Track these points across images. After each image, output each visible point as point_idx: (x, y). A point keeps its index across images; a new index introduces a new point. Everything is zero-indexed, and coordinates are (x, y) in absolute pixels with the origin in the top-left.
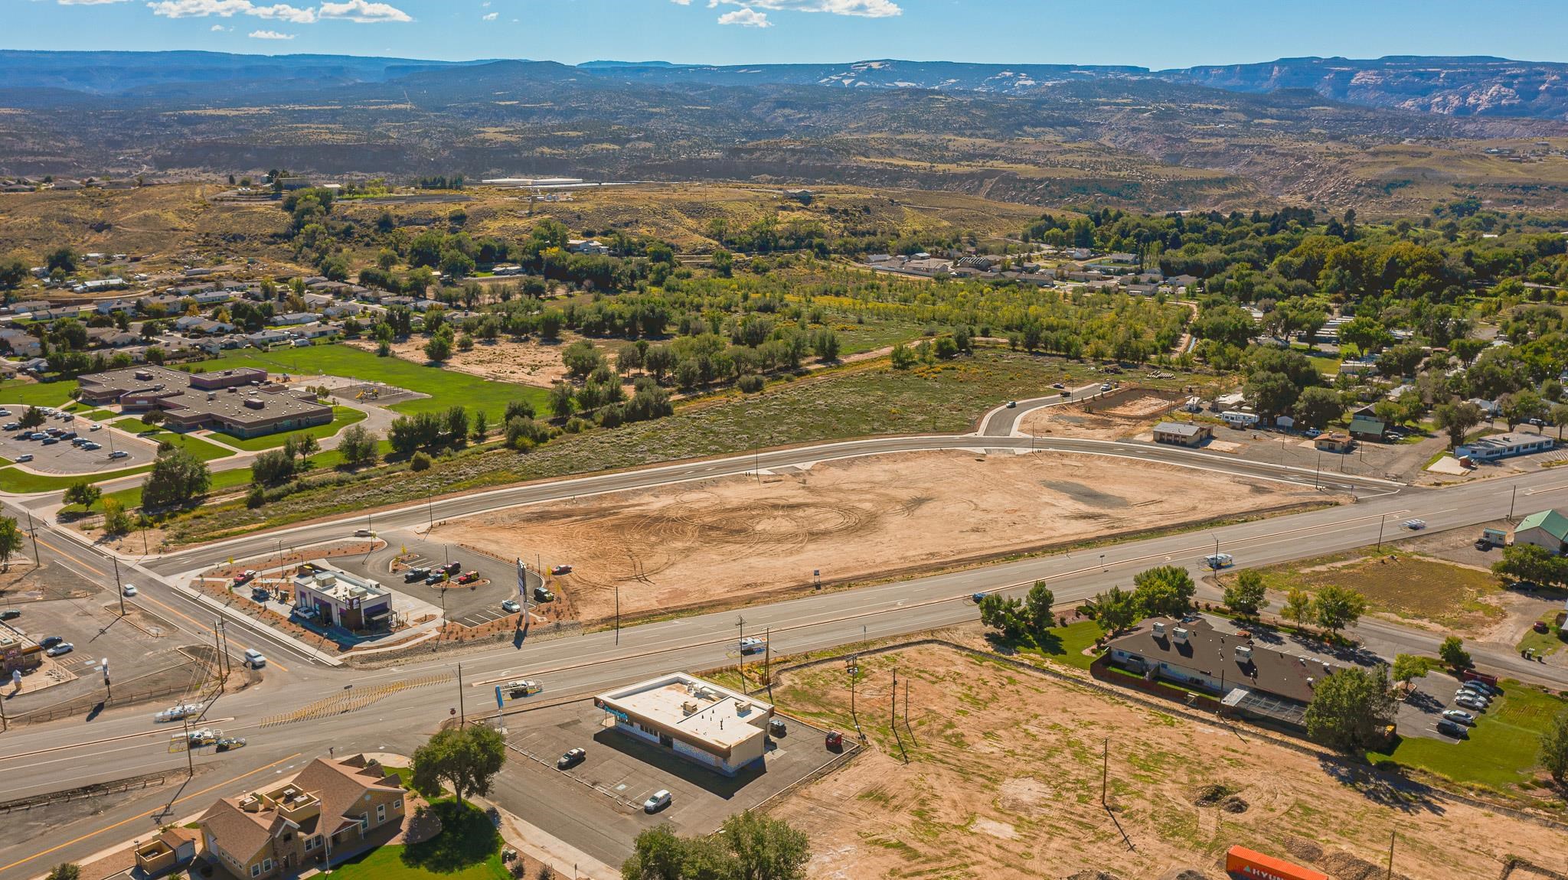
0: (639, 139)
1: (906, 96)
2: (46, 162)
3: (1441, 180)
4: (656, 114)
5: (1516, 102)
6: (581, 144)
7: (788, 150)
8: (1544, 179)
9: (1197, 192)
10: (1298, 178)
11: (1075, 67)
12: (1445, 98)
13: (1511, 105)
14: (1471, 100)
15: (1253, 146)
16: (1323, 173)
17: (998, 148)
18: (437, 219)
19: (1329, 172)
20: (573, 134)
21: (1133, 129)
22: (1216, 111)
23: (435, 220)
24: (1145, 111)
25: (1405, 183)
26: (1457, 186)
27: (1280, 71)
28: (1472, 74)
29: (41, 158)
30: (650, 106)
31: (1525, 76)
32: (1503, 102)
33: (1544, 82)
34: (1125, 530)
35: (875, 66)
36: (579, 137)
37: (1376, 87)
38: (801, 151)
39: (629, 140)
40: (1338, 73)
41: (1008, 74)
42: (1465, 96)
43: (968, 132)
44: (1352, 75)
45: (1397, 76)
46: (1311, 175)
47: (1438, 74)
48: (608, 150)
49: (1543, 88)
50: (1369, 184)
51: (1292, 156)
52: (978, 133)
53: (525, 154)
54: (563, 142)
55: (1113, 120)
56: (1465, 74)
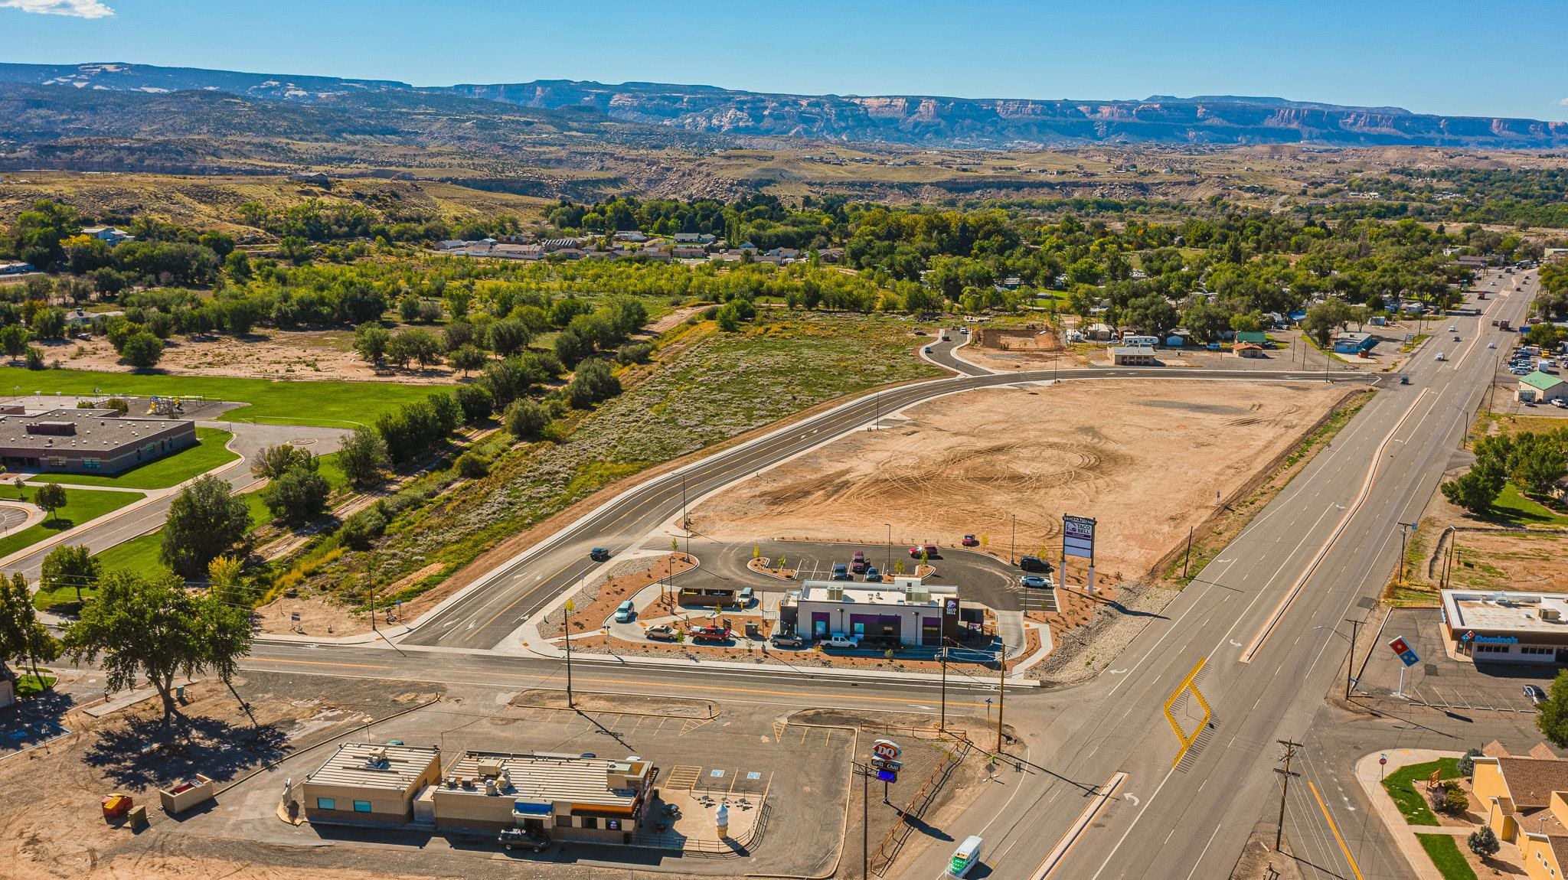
1: (197, 98)
3: (797, 179)
5: (750, 124)
7: (121, 148)
8: (874, 179)
9: (596, 191)
10: (661, 180)
11: (341, 80)
12: (694, 119)
13: (747, 126)
14: (715, 122)
15: (593, 153)
16: (684, 175)
17: (355, 152)
19: (690, 175)
21: (459, 138)
22: (528, 124)
24: (468, 120)
25: (769, 182)
26: (810, 184)
27: (543, 91)
28: (709, 99)
31: (753, 102)
32: (741, 124)
33: (767, 108)
35: (110, 68)
37: (634, 109)
38: (141, 149)
40: (597, 95)
41: (274, 83)
42: (710, 118)
43: (297, 137)
44: (610, 97)
45: (651, 99)
46: (674, 177)
47: (682, 99)
49: (766, 113)
50: (741, 183)
51: (642, 161)
52: (306, 137)
55: (434, 128)
56: (703, 99)
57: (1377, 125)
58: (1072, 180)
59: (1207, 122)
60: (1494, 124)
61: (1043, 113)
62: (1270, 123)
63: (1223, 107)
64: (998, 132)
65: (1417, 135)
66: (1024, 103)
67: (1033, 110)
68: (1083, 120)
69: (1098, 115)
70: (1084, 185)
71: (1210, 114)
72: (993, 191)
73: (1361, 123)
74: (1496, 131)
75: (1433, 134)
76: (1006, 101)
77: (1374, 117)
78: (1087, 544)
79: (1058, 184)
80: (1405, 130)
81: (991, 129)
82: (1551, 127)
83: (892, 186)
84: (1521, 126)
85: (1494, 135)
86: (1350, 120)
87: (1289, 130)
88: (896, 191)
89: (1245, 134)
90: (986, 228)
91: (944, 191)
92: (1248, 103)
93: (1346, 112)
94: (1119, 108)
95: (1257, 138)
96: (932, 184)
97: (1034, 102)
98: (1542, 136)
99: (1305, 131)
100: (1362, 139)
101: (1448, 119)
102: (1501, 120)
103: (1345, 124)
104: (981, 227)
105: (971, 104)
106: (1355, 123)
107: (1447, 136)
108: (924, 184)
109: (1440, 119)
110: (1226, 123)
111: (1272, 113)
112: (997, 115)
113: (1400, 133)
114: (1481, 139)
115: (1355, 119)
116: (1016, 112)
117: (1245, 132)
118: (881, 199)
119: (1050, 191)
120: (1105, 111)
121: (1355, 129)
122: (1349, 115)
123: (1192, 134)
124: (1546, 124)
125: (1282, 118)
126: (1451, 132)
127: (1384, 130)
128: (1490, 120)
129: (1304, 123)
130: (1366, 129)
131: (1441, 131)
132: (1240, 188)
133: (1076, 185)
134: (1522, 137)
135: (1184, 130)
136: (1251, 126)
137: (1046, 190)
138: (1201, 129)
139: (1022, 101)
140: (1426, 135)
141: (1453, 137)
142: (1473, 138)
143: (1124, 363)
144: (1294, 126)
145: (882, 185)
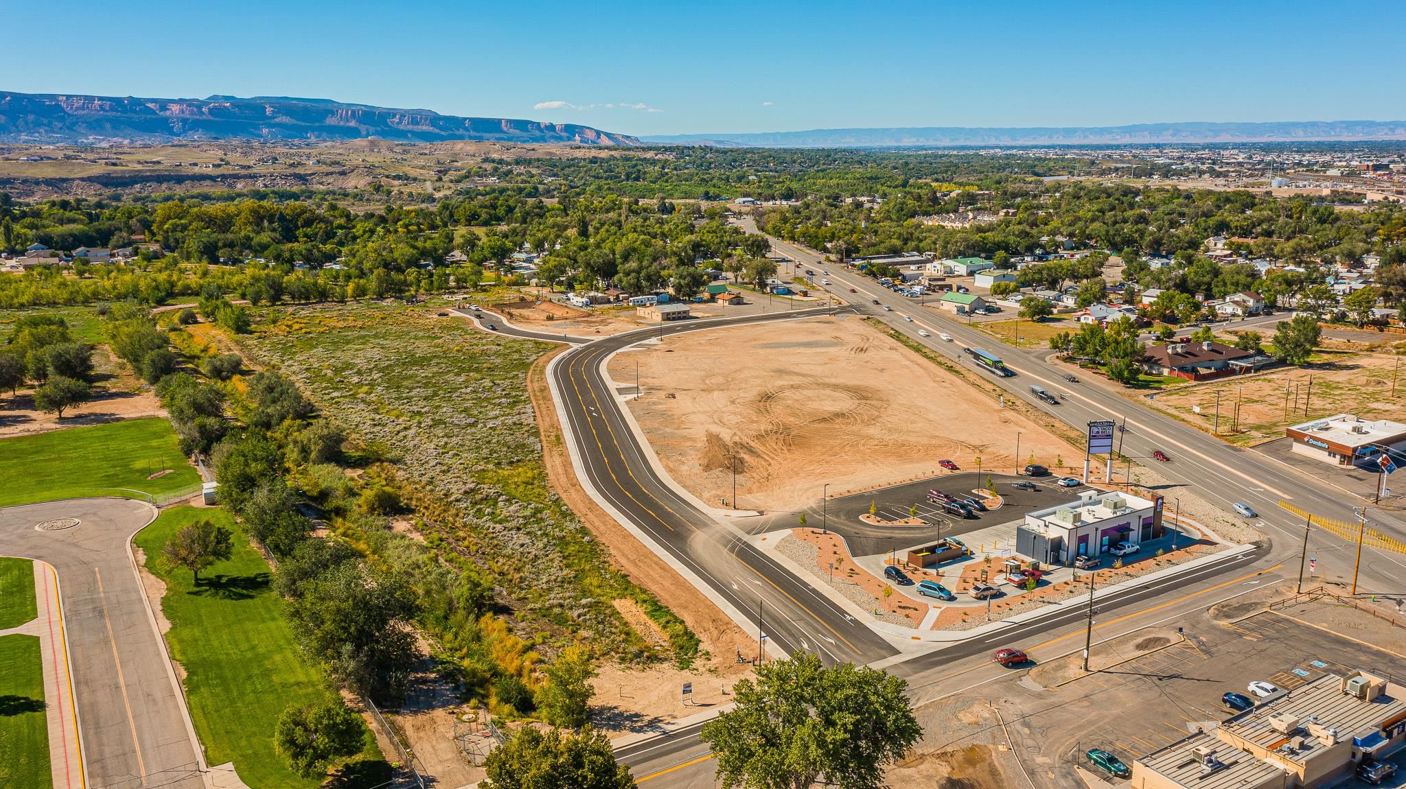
57: (418, 124)
58: (231, 173)
59: (277, 120)
60: (503, 124)
61: (112, 109)
62: (331, 121)
63: (285, 106)
64: (69, 128)
65: (450, 132)
66: (90, 99)
67: (101, 106)
68: (153, 117)
69: (168, 113)
70: (245, 177)
71: (277, 113)
72: (154, 185)
73: (405, 121)
74: (505, 129)
75: (461, 132)
76: (68, 97)
77: (416, 116)
78: (1107, 442)
79: (218, 177)
80: (441, 128)
81: (60, 125)
82: (542, 126)
83: (37, 183)
84: (522, 125)
85: (504, 132)
86: (396, 120)
87: (349, 127)
88: (43, 187)
89: (313, 131)
90: (305, 216)
91: (99, 186)
92: (309, 104)
93: (391, 113)
94: (188, 105)
95: (324, 135)
96: (82, 179)
97: (100, 99)
98: (538, 133)
99: (363, 128)
100: (409, 135)
101: (470, 119)
102: (508, 121)
103: (392, 122)
104: (299, 215)
105: (30, 98)
106: (400, 122)
107: (473, 133)
108: (73, 180)
109: (465, 119)
110: (294, 121)
111: (332, 113)
112: (63, 110)
113: (437, 131)
114: (498, 135)
115: (400, 119)
116: (82, 108)
117: (313, 130)
118: (28, 196)
119: (213, 183)
120: (175, 108)
121: (401, 127)
122: (394, 116)
123: (265, 131)
124: (539, 123)
125: (341, 117)
126: (475, 130)
127: (425, 128)
128: (500, 121)
129: (360, 121)
130: (410, 127)
131: (467, 129)
132: (387, 177)
133: (237, 177)
134: (525, 134)
135: (257, 127)
136: (317, 124)
137: (208, 182)
138: (273, 126)
139: (86, 97)
140: (457, 132)
141: (477, 134)
142: (491, 135)
143: (669, 319)
144: (353, 124)
145: (25, 181)
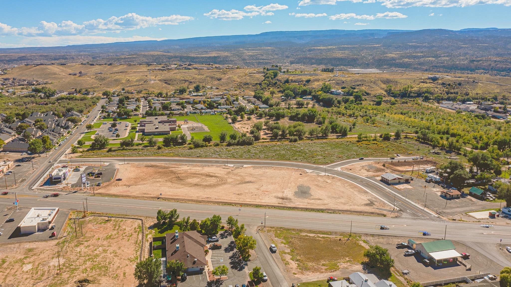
0: (444, 56)
2: (265, 62)
4: (463, 47)
6: (421, 58)
18: (302, 81)
20: (419, 54)
23: (301, 81)
29: (265, 61)
30: (463, 44)
34: (286, 206)
36: (421, 55)
39: (440, 57)
48: (429, 60)
53: (397, 61)
54: (415, 57)
